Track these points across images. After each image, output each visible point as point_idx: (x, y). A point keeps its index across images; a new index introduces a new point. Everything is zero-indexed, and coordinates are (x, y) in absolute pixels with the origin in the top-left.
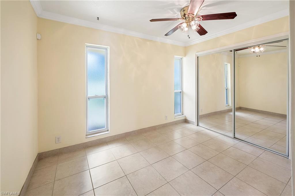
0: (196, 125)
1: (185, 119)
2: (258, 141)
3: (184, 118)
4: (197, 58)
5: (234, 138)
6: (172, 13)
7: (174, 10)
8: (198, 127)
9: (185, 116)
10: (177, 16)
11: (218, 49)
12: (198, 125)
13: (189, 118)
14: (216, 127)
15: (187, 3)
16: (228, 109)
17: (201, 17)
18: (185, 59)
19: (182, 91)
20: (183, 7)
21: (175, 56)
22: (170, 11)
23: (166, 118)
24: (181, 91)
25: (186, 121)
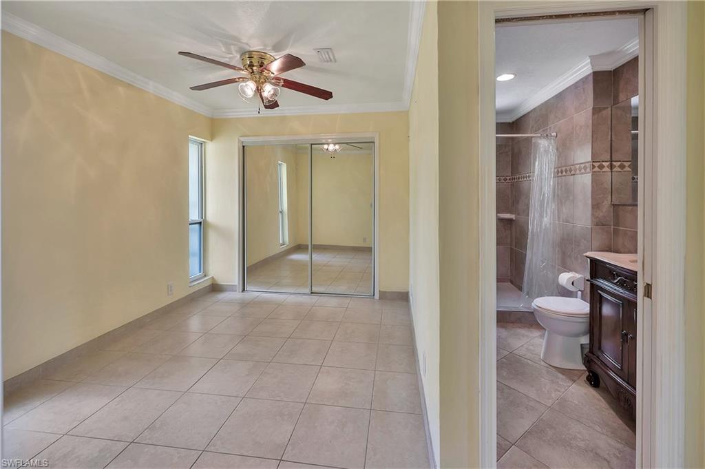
0: (241, 291)
1: (213, 284)
2: (342, 288)
3: (209, 283)
4: (241, 147)
5: (312, 293)
6: (223, 50)
7: (232, 47)
8: (245, 293)
9: (213, 278)
10: (229, 58)
11: (285, 138)
12: (244, 290)
13: (221, 281)
14: (277, 284)
15: (262, 47)
16: (283, 250)
17: (282, 81)
18: (211, 147)
19: (205, 221)
20: (251, 49)
21: (190, 136)
22: (221, 45)
23: (171, 290)
24: (201, 220)
25: (215, 288)
